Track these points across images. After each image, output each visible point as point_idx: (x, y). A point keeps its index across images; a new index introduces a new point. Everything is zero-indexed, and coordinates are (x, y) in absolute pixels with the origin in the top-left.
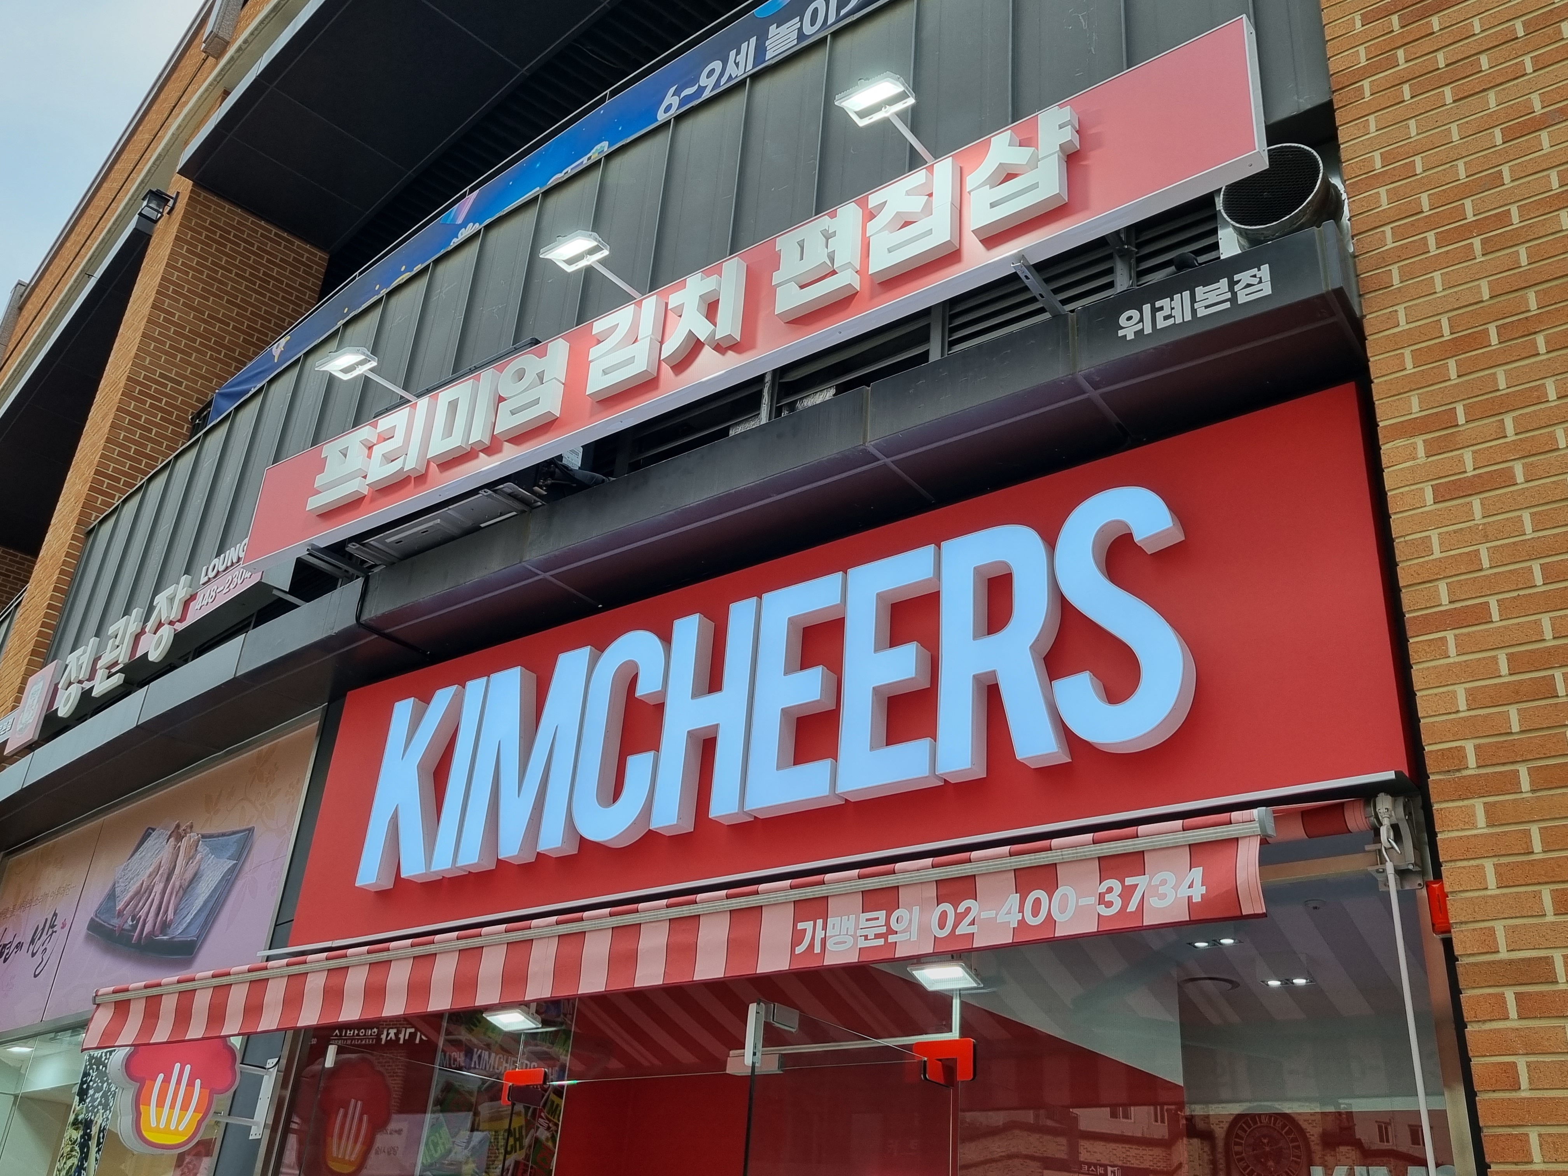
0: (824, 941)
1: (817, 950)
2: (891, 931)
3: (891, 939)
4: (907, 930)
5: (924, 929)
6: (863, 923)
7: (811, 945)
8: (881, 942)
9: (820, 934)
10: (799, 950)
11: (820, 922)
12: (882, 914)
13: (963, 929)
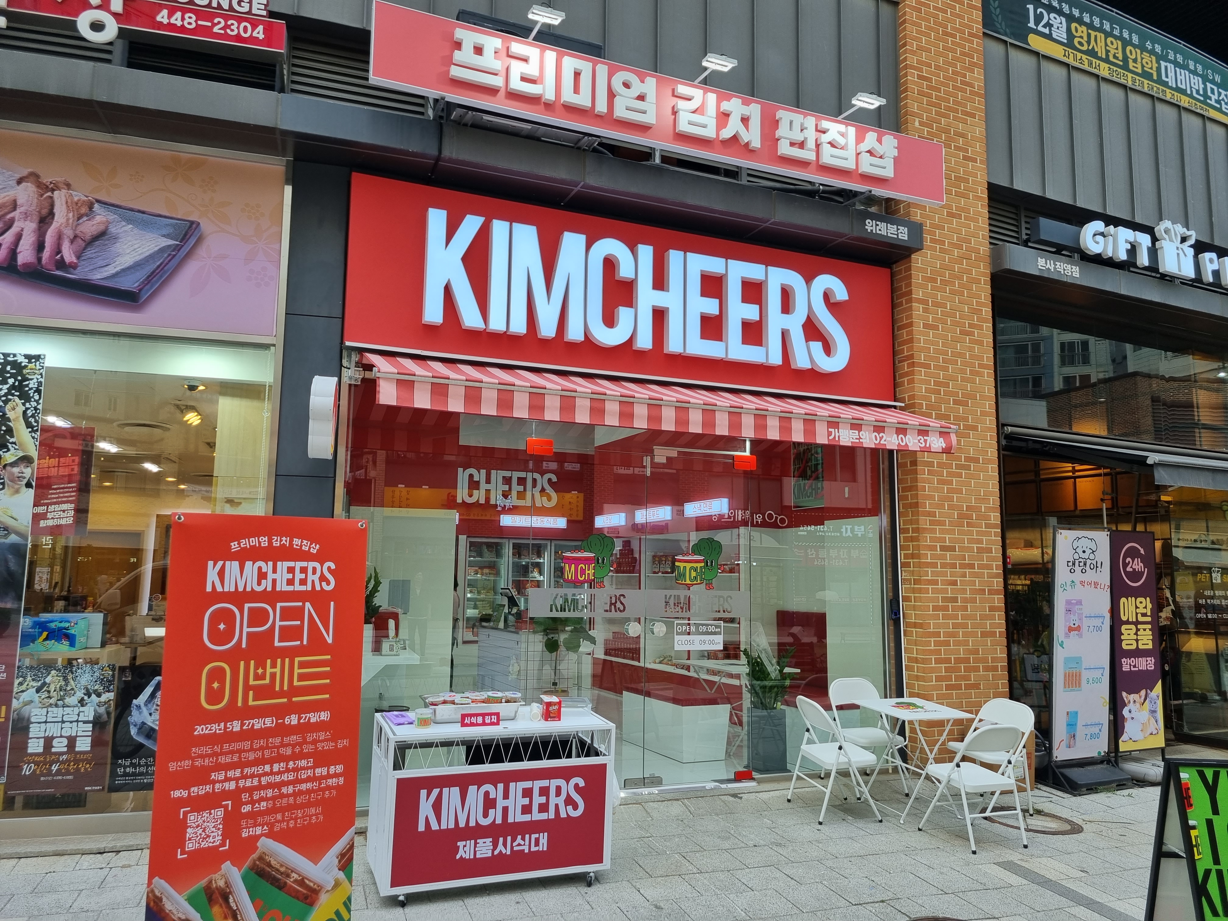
0: (839, 437)
1: (837, 439)
2: (860, 438)
3: (861, 440)
4: (866, 439)
5: (871, 439)
6: (851, 434)
7: (835, 437)
8: (858, 441)
9: (837, 434)
10: (831, 438)
11: (836, 430)
12: (857, 432)
13: (882, 442)
